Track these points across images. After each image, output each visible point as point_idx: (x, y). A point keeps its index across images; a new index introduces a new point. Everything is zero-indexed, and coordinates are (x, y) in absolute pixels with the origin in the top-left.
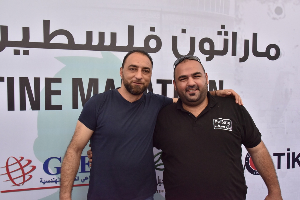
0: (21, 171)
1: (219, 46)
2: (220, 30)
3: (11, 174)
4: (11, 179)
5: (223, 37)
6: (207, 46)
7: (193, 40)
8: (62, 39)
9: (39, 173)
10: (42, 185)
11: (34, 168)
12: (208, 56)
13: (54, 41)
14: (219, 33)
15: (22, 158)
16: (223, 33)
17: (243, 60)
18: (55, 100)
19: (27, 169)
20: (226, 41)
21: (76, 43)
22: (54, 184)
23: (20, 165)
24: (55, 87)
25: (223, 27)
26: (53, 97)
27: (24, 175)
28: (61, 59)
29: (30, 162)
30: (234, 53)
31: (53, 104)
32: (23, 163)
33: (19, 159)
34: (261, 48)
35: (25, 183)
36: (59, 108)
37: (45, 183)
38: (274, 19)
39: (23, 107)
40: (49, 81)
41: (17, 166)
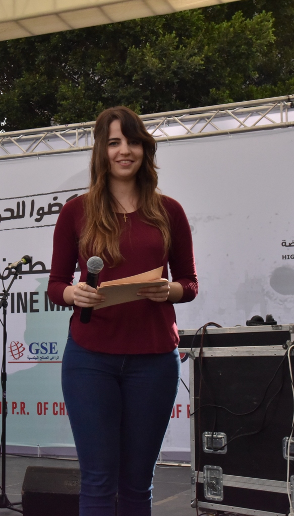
0: (17, 350)
3: (13, 352)
4: (13, 355)
8: (39, 268)
9: (27, 353)
10: (28, 360)
11: (24, 349)
13: (34, 269)
15: (18, 342)
18: (35, 306)
19: (21, 349)
21: (47, 269)
22: (34, 360)
23: (17, 346)
24: (35, 297)
26: (35, 304)
27: (19, 353)
28: (38, 280)
29: (22, 345)
31: (35, 308)
32: (19, 345)
33: (17, 343)
35: (20, 358)
36: (37, 311)
37: (30, 359)
39: (18, 311)
40: (32, 294)
41: (15, 347)
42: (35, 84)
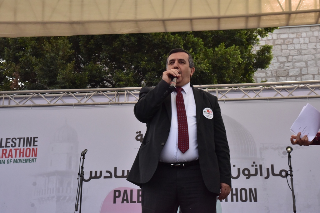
1: (253, 172)
2: (253, 164)
5: (254, 167)
6: (246, 172)
7: (239, 170)
12: (247, 177)
14: (253, 166)
16: (254, 166)
17: (266, 178)
20: (256, 170)
25: (254, 163)
30: (261, 175)
34: (277, 171)
38: (283, 157)
42: (98, 70)
